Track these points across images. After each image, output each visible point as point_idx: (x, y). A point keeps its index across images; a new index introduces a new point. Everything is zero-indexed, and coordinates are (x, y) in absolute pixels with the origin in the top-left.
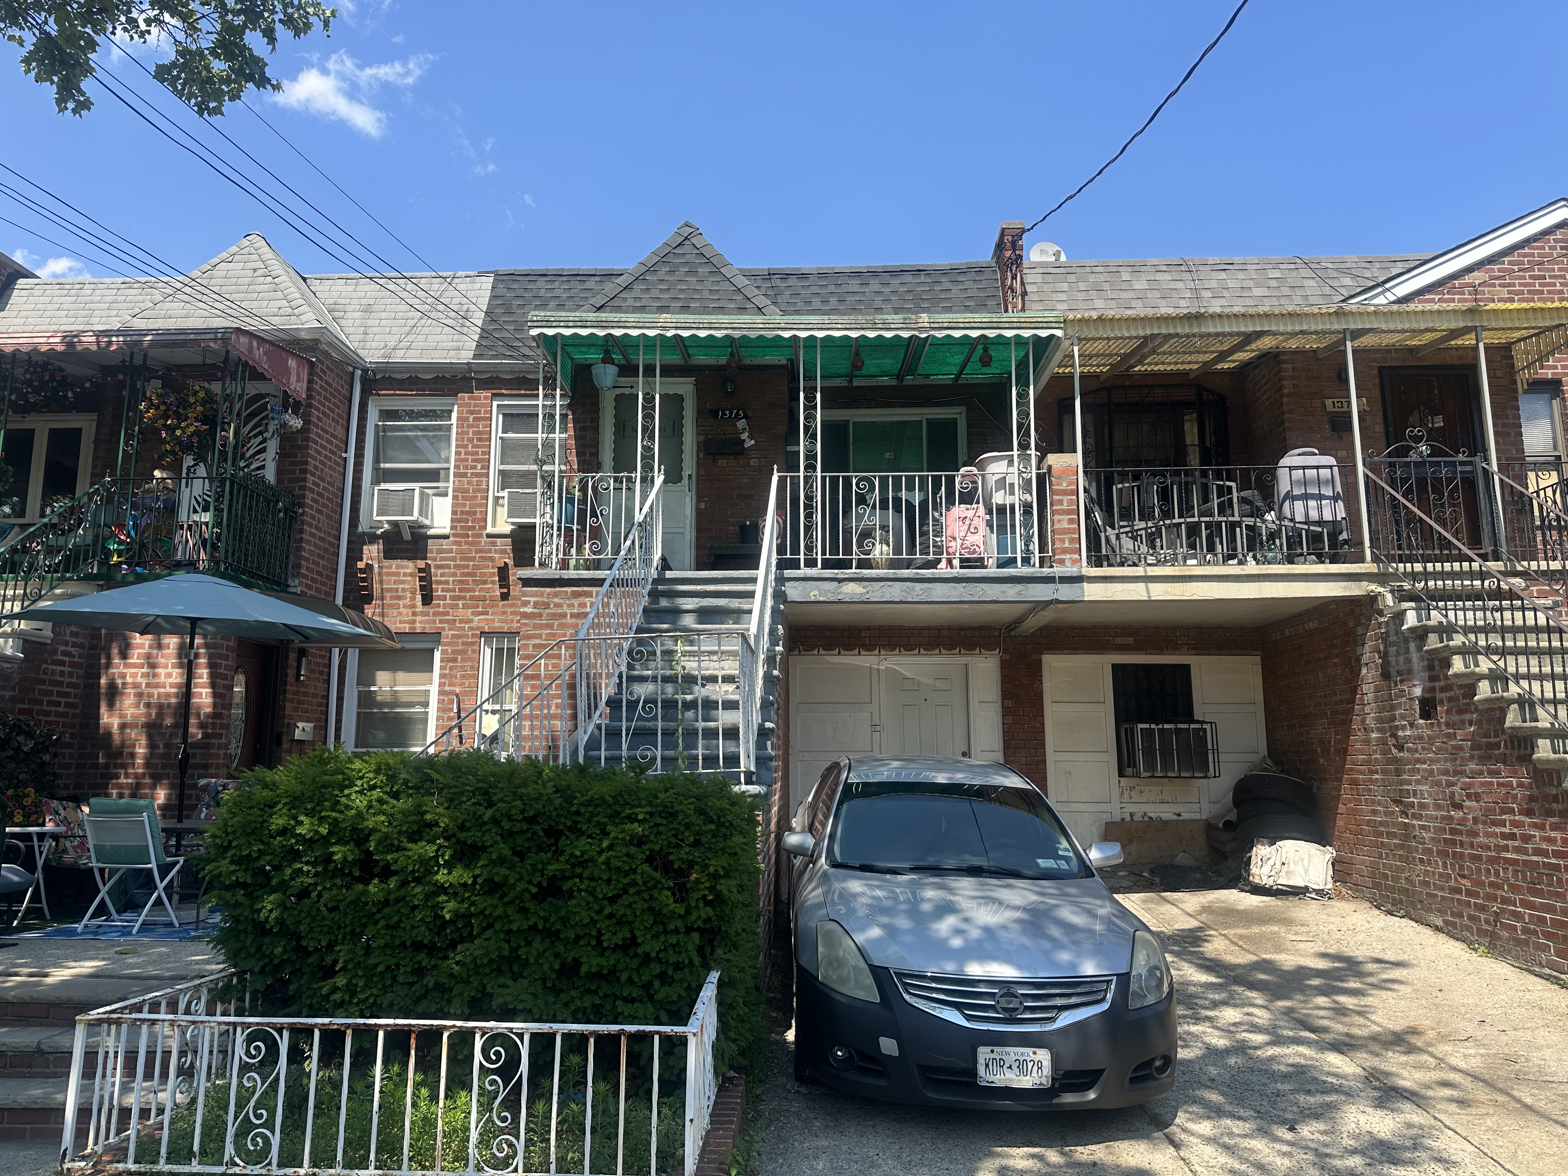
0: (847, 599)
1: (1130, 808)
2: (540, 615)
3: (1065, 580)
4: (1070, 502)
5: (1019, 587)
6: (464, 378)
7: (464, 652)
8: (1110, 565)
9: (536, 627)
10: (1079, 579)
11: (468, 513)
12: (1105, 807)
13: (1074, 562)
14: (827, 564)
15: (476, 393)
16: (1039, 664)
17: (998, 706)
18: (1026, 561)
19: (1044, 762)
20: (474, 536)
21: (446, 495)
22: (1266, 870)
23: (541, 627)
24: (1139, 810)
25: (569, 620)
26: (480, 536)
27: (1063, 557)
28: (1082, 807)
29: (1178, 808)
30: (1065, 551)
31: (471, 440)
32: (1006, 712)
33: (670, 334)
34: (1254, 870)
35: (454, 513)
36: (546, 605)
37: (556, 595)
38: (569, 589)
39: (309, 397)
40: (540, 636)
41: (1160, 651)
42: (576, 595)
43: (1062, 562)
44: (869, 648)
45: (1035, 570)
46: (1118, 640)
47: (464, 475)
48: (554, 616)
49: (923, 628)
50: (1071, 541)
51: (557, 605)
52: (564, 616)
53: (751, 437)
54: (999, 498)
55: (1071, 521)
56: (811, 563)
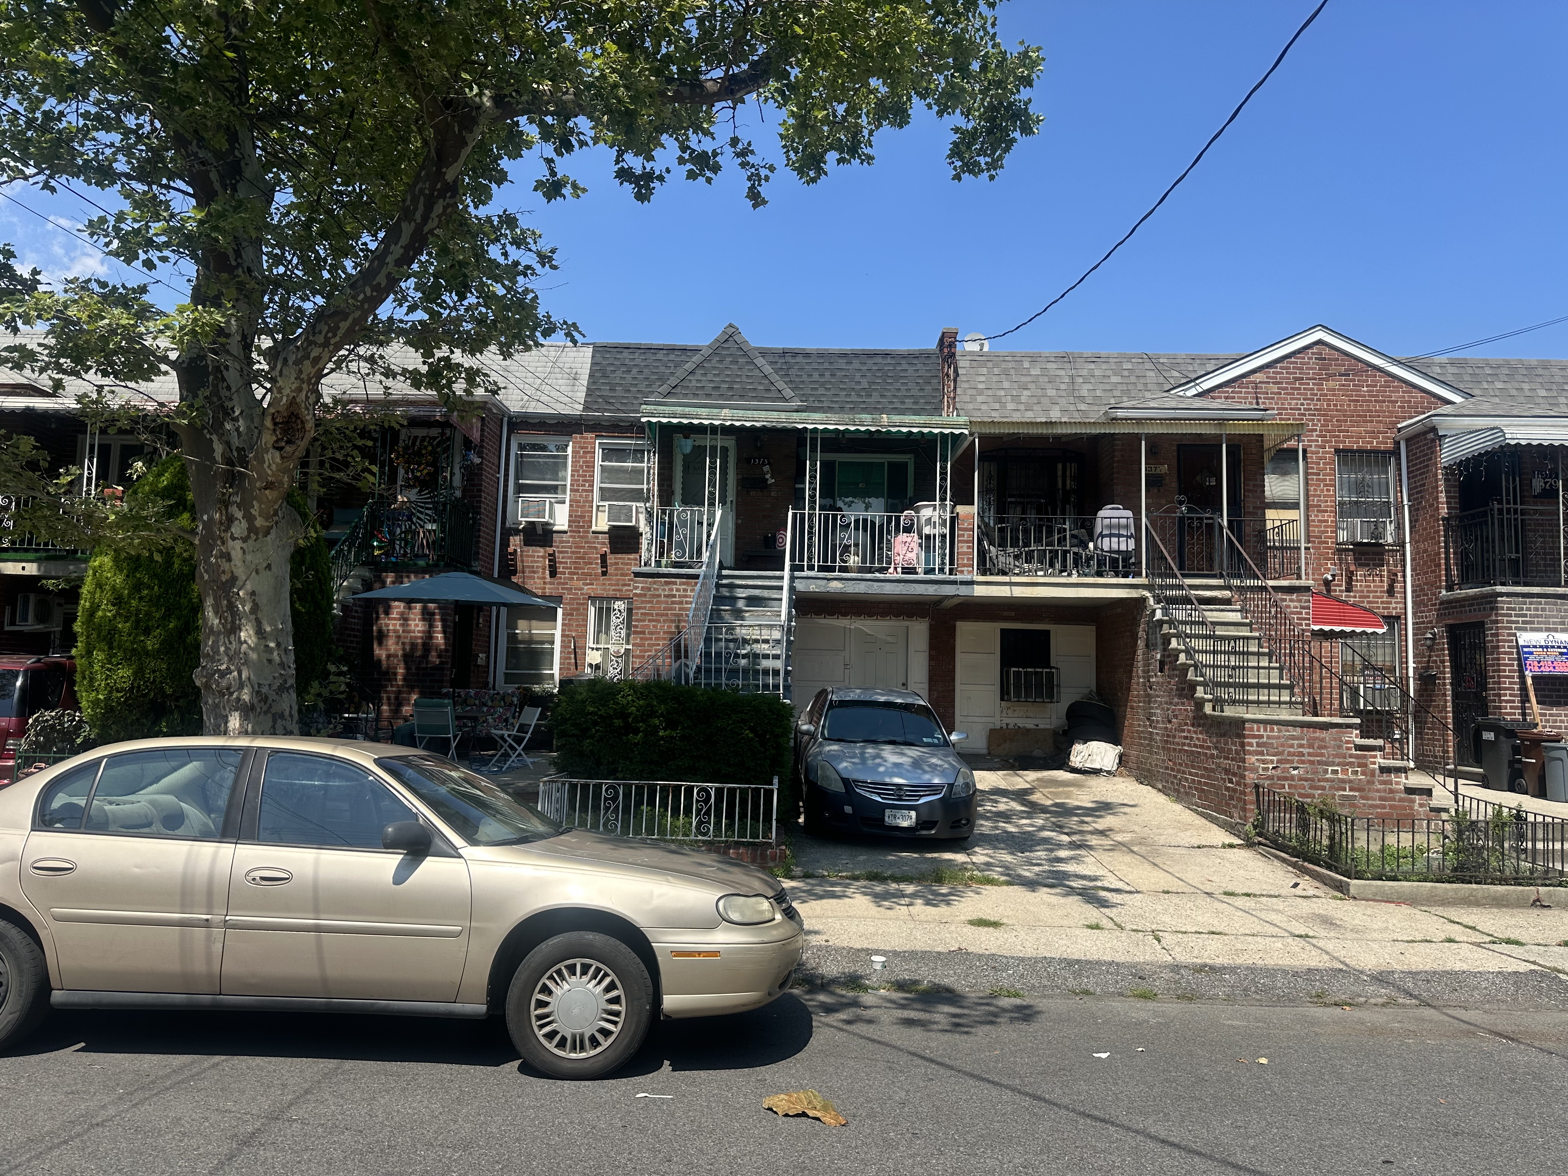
0: (832, 589)
1: (1006, 721)
2: (645, 595)
3: (963, 583)
4: (969, 536)
5: (936, 587)
6: (576, 424)
7: (578, 609)
8: (991, 574)
9: (642, 602)
10: (972, 583)
11: (580, 516)
12: (991, 720)
13: (969, 572)
14: (822, 569)
15: (585, 435)
16: (954, 628)
17: (927, 654)
18: (942, 570)
19: (954, 690)
20: (584, 532)
21: (564, 502)
22: (1079, 758)
23: (647, 602)
24: (1012, 722)
25: (663, 599)
26: (588, 532)
27: (963, 569)
28: (976, 719)
29: (1036, 721)
30: (964, 565)
31: (581, 467)
32: (931, 658)
33: (728, 423)
34: (1072, 758)
35: (570, 516)
36: (649, 589)
37: (655, 583)
38: (663, 580)
39: (482, 441)
40: (645, 608)
41: (1031, 621)
42: (667, 583)
43: (962, 572)
44: (845, 615)
45: (946, 577)
47: (577, 491)
48: (654, 596)
49: (880, 603)
50: (968, 559)
51: (655, 589)
52: (660, 596)
53: (772, 477)
54: (927, 530)
55: (968, 547)
56: (811, 568)
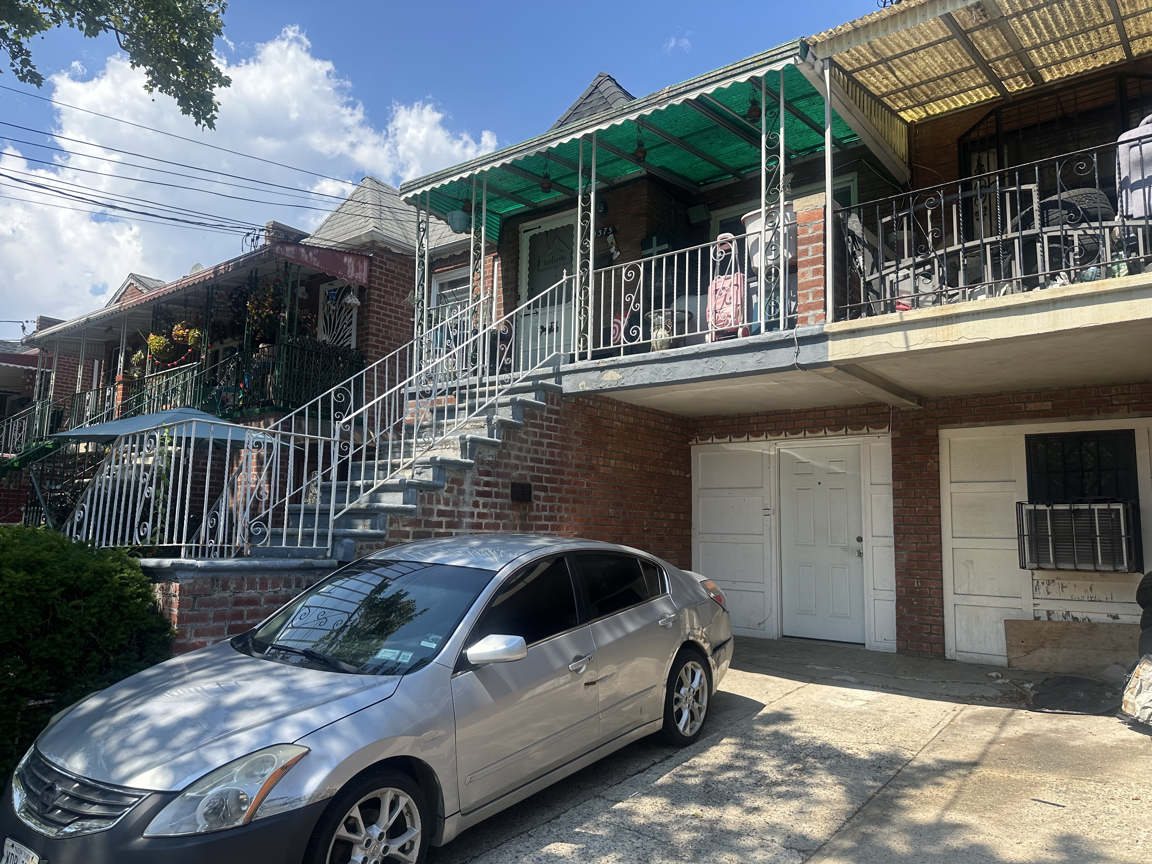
0: (607, 387)
1: (1052, 606)
4: (816, 250)
5: (759, 355)
10: (822, 337)
12: (1014, 603)
13: (817, 318)
16: (934, 442)
17: (891, 488)
19: (939, 548)
24: (1059, 608)
27: (806, 314)
28: (984, 601)
29: (1114, 609)
30: (809, 307)
32: (897, 494)
33: (477, 171)
34: (1128, 696)
41: (1089, 415)
43: (805, 320)
44: (757, 434)
45: (782, 333)
46: (1031, 407)
50: (815, 295)
53: (617, 249)
55: (816, 272)
56: (583, 357)
